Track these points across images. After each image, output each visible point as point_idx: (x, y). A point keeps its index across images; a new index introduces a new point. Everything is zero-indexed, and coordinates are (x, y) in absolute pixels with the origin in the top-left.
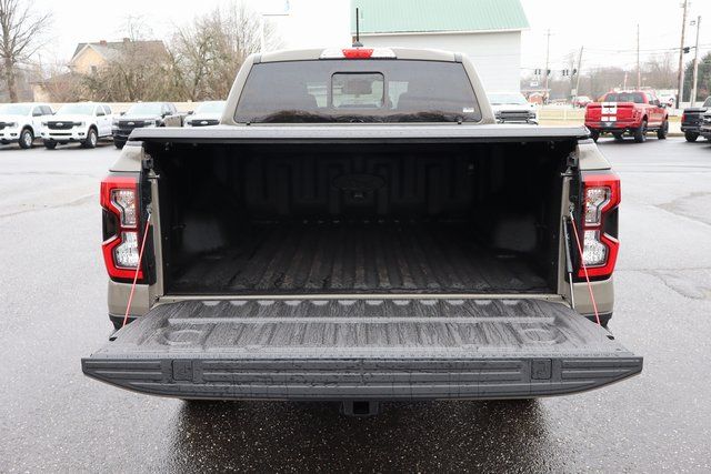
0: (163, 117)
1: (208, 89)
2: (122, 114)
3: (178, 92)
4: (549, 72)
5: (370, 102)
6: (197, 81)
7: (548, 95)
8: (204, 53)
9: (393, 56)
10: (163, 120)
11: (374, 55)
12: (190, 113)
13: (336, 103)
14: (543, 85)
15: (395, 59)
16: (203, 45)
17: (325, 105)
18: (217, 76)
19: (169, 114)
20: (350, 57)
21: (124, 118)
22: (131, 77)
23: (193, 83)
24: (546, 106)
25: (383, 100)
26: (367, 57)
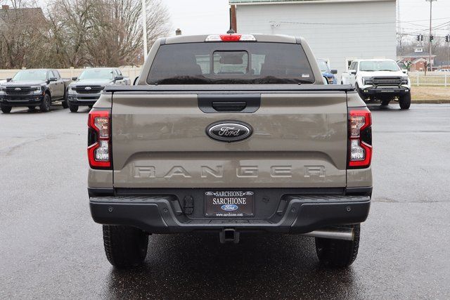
0: (48, 82)
1: (88, 56)
2: (9, 80)
3: (58, 59)
4: (431, 38)
5: (239, 70)
6: (78, 48)
7: (432, 62)
8: (85, 20)
9: (254, 39)
10: (48, 86)
11: (242, 39)
12: (75, 79)
13: (216, 71)
14: (426, 51)
15: (256, 41)
16: (84, 13)
17: (209, 73)
18: (96, 43)
19: (53, 80)
20: (225, 40)
21: (10, 84)
22: (13, 44)
23: (73, 51)
24: (428, 73)
25: (248, 69)
26: (236, 40)
